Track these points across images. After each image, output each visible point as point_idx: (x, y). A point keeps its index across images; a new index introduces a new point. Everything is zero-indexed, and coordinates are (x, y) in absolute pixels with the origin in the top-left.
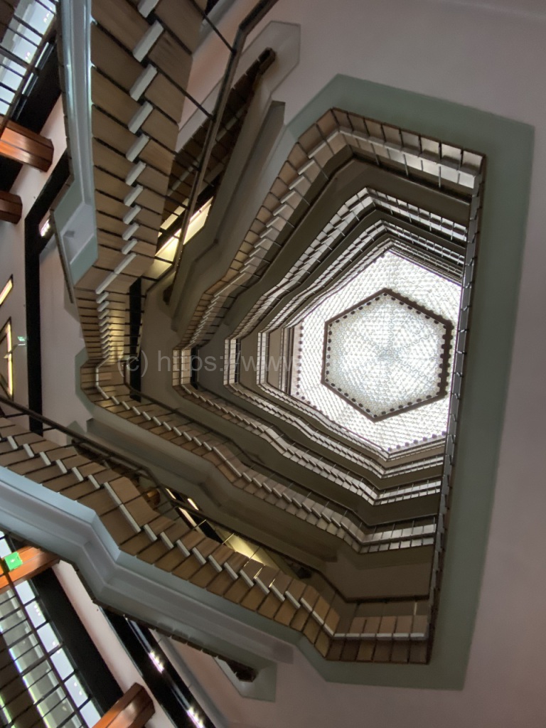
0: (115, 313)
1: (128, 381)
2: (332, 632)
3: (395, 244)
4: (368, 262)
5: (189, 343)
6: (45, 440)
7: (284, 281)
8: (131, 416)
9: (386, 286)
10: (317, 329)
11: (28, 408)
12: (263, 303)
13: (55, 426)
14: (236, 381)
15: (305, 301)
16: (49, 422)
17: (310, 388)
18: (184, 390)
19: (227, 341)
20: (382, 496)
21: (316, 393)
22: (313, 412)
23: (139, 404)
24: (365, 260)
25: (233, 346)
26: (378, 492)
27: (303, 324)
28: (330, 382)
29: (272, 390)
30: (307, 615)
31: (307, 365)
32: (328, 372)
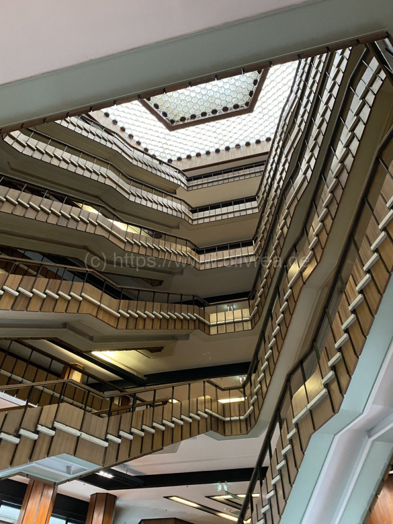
31: (236, 137)
32: (236, 106)
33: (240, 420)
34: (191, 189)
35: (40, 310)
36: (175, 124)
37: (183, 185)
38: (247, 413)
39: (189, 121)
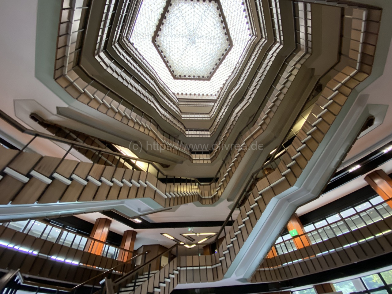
0: (176, 189)
1: (208, 183)
2: (356, 71)
3: (125, 36)
4: (137, 53)
5: (189, 155)
6: (237, 220)
7: (152, 105)
8: (226, 182)
9: (151, 41)
10: (178, 84)
11: (221, 227)
12: (166, 117)
13: (230, 215)
14: (209, 131)
15: (163, 92)
16: (228, 218)
17: (213, 88)
18: (213, 157)
19: (187, 136)
20: (278, 40)
21: (215, 84)
22: (226, 85)
23: (220, 179)
24: (137, 55)
25: (190, 133)
26: (276, 42)
27: (176, 93)
28: (209, 75)
29: (213, 111)
30: (343, 86)
31: (199, 90)
32: (203, 77)
33: (209, 198)
36: (176, 77)
37: (177, 103)
38: (213, 195)
39: (183, 77)
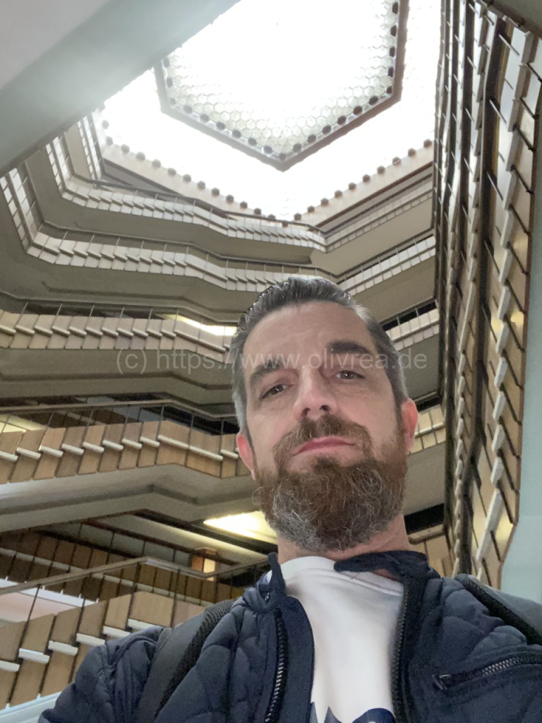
14: (434, 307)
18: (447, 416)
32: (373, 100)
34: (331, 248)
35: (98, 470)
36: (287, 159)
37: (317, 247)
39: (307, 147)
